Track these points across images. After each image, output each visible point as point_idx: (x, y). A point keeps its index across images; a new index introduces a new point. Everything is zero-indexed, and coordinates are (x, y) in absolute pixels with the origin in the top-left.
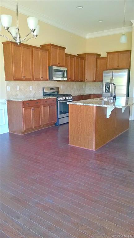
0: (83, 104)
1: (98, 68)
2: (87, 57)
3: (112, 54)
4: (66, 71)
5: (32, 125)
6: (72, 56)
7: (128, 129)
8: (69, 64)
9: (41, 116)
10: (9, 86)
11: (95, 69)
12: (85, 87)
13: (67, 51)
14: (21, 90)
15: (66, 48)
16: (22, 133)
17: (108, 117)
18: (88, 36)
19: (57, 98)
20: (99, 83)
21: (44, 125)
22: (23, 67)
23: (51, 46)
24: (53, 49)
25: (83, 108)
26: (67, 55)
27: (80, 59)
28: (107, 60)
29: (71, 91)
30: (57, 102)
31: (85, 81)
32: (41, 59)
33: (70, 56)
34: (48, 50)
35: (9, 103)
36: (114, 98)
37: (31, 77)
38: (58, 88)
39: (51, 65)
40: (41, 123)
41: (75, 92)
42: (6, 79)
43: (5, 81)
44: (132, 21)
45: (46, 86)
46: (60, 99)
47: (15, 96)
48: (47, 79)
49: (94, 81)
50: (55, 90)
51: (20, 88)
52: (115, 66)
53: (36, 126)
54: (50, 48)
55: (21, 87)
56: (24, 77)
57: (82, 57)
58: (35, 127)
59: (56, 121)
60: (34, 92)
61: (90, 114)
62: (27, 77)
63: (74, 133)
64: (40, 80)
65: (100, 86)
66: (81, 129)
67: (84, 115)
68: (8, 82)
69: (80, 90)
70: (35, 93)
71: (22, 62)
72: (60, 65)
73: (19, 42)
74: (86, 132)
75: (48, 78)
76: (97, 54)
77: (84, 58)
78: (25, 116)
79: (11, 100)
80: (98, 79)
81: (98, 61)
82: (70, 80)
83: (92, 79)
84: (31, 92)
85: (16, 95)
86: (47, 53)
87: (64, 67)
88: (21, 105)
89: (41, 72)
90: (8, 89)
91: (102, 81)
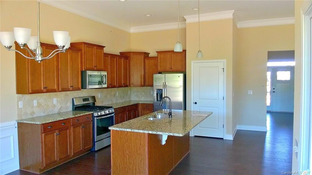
0: (130, 130)
1: (146, 70)
2: (132, 57)
3: (163, 54)
4: (105, 75)
5: (56, 156)
6: (113, 56)
7: (188, 153)
8: (109, 67)
9: (70, 141)
10: (22, 102)
11: (143, 70)
12: (131, 93)
13: (106, 50)
14: (39, 105)
15: (105, 47)
16: (41, 170)
17: (164, 143)
18: (133, 30)
19: (93, 114)
20: (149, 88)
21: (74, 154)
22: (43, 74)
23: (84, 45)
24: (87, 48)
25: (131, 136)
26: (106, 55)
27: (123, 58)
28: (157, 61)
29: (112, 100)
30: (93, 119)
31: (130, 86)
32: (71, 63)
33: (110, 56)
34: (81, 50)
35: (21, 126)
36: (169, 115)
37: (56, 87)
38: (94, 98)
39: (84, 69)
40: (70, 152)
41: (117, 101)
42: (18, 92)
43: (17, 95)
44: (185, 17)
45: (78, 97)
46: (97, 115)
47: (31, 114)
48: (79, 88)
49: (142, 86)
50: (91, 101)
51: (38, 103)
52: (168, 68)
53: (61, 157)
54: (83, 47)
55: (40, 101)
56: (45, 88)
57: (125, 56)
58: (60, 160)
59: (91, 145)
60: (59, 106)
61: (141, 144)
62: (50, 88)
63: (118, 170)
64: (69, 90)
65: (150, 92)
66: (128, 163)
67: (133, 145)
68: (20, 95)
69: (123, 98)
70: (62, 106)
71: (43, 67)
72: (96, 68)
73: (40, 59)
74: (136, 168)
75: (80, 86)
76: (145, 53)
77: (128, 57)
78: (46, 145)
79: (25, 122)
80: (147, 83)
81: (147, 61)
82: (111, 86)
83: (139, 83)
84: (55, 106)
85: (33, 113)
86: (79, 54)
87: (102, 71)
88: (39, 130)
89: (70, 79)
90: (21, 106)
91: (152, 85)
